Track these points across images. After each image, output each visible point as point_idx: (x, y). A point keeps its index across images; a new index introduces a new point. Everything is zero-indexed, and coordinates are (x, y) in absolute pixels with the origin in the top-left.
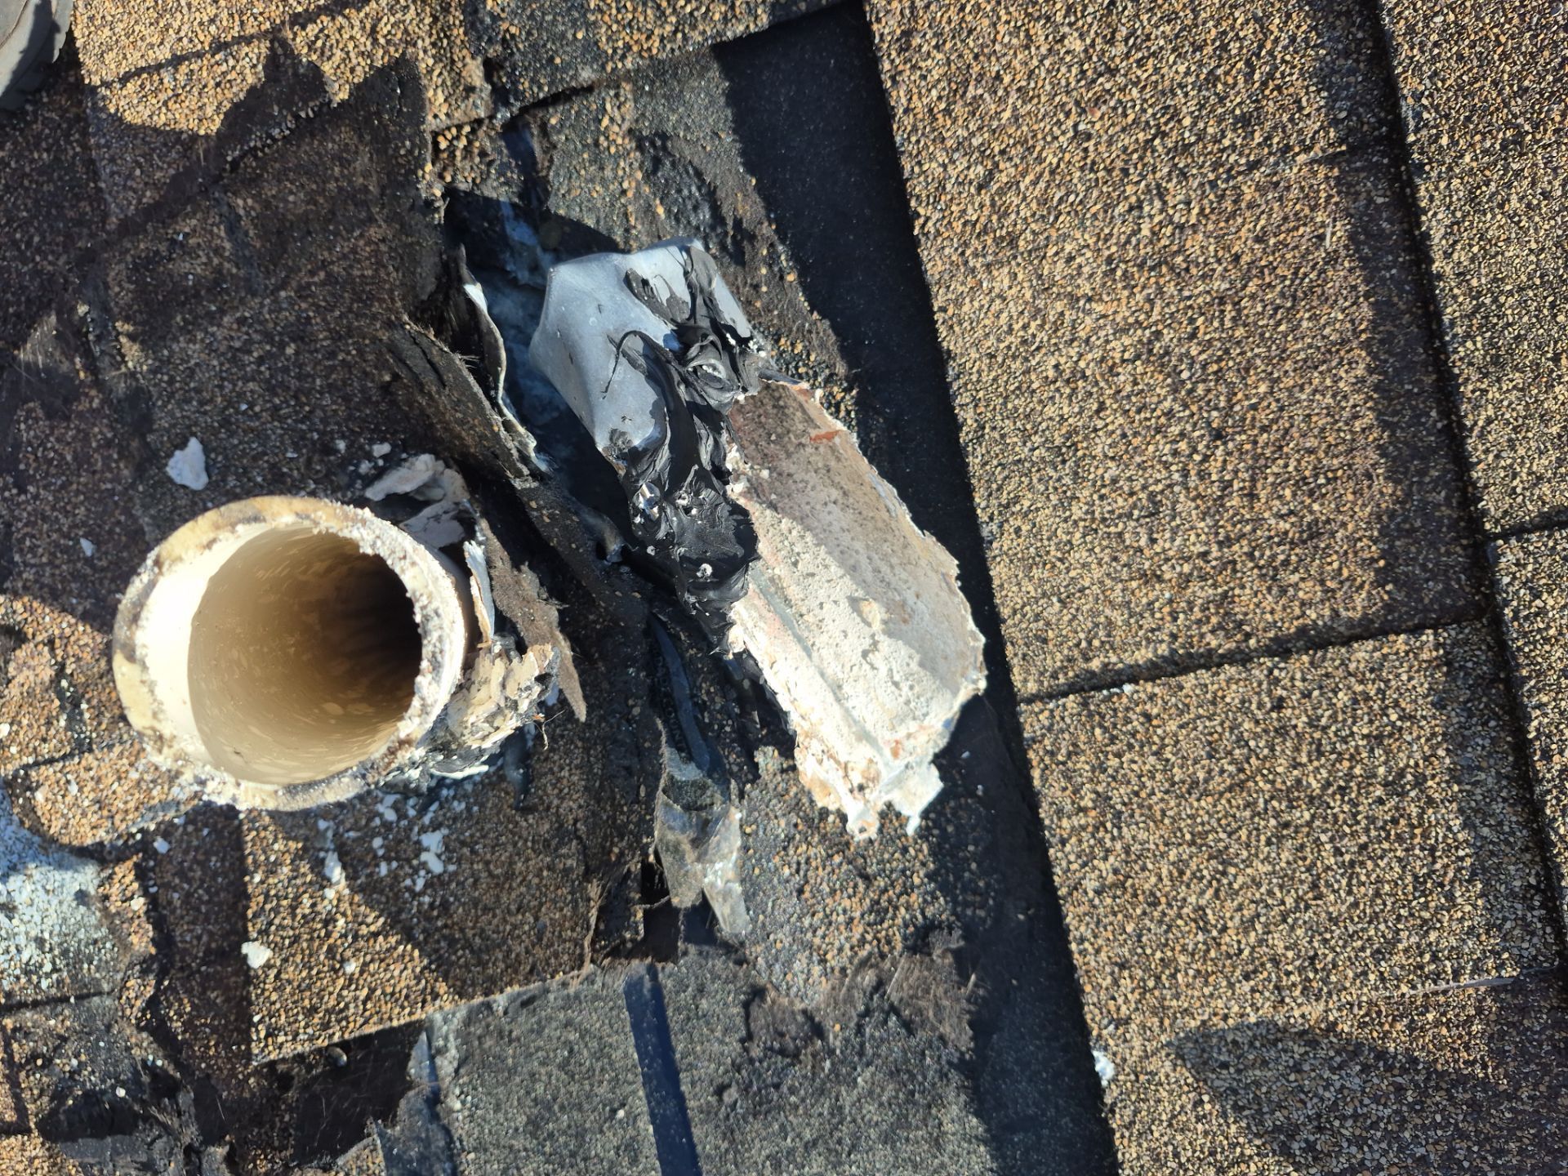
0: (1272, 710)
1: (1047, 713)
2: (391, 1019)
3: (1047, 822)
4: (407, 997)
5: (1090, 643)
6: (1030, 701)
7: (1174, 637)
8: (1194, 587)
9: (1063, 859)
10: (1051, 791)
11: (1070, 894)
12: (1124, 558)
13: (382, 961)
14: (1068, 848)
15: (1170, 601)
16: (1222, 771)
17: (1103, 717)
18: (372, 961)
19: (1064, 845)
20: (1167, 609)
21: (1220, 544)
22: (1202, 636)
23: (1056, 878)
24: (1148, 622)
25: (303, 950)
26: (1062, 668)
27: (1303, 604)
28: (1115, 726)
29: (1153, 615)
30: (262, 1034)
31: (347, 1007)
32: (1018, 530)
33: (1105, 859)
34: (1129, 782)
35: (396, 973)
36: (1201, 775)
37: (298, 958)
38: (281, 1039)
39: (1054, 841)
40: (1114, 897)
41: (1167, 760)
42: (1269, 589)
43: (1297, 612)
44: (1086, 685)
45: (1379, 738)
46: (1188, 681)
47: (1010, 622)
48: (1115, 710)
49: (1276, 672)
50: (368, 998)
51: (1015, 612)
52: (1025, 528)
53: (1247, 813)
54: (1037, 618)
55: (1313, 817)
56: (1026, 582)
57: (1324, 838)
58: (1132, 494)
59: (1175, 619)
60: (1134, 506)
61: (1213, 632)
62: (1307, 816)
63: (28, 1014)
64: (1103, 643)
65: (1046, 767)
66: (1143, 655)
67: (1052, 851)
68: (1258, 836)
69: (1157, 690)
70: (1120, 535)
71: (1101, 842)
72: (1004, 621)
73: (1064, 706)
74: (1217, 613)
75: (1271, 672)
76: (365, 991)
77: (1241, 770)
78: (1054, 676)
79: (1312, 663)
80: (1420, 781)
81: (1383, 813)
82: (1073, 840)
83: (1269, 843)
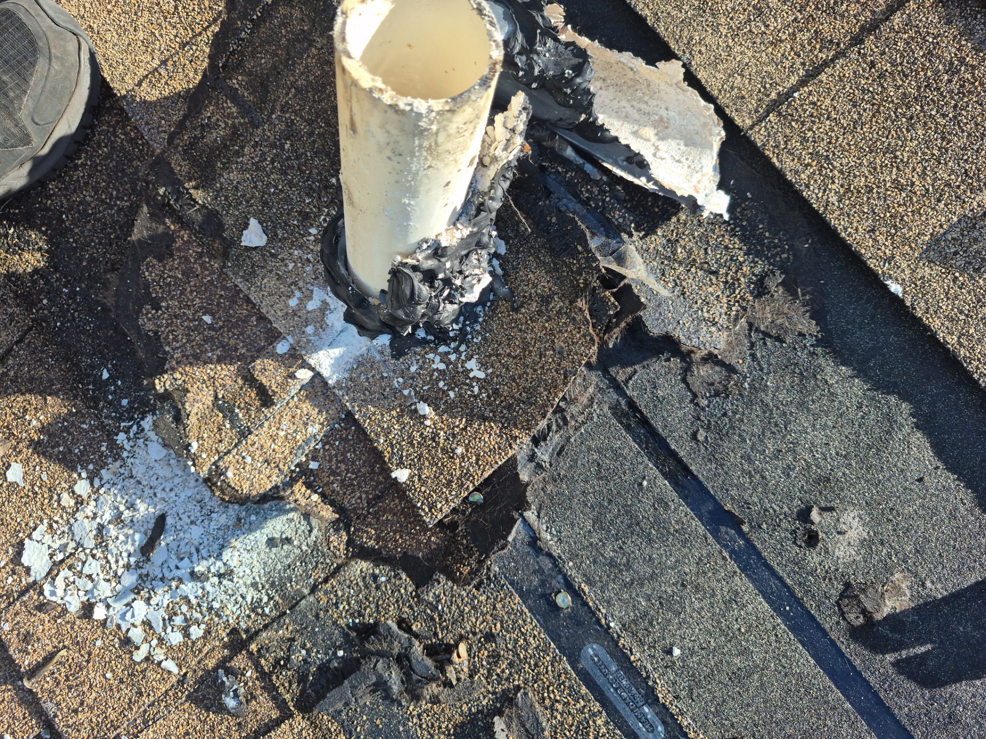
0: (870, 69)
1: (763, 129)
2: (497, 463)
3: (794, 180)
4: (499, 448)
5: (765, 88)
6: (752, 127)
7: (803, 64)
8: (799, 35)
9: (813, 195)
10: (786, 164)
11: (826, 209)
12: (758, 41)
13: (475, 439)
14: (812, 188)
15: (792, 49)
16: (865, 110)
17: (792, 115)
18: (469, 441)
19: (809, 188)
20: (792, 53)
21: (800, 11)
22: (817, 56)
23: (814, 206)
24: (787, 64)
25: (427, 459)
26: (758, 106)
27: (855, 16)
28: (800, 116)
29: (787, 59)
30: (427, 510)
31: (468, 470)
32: (700, 52)
33: (833, 182)
34: (823, 140)
35: (487, 440)
36: (855, 116)
37: (427, 463)
38: (439, 506)
39: (803, 188)
40: (849, 199)
41: (835, 119)
42: (835, 18)
43: (855, 21)
44: (774, 106)
45: (930, 52)
46: (823, 77)
47: (720, 97)
48: (796, 109)
49: (862, 51)
50: (478, 460)
51: (720, 91)
52: (703, 49)
53: (889, 123)
54: (732, 88)
55: (921, 106)
56: (717, 74)
57: (933, 113)
58: (745, 10)
59: (799, 56)
60: (749, 15)
61: (820, 51)
62: (918, 108)
63: (264, 635)
64: (771, 84)
65: (778, 155)
66: (794, 80)
67: (804, 193)
68: (901, 130)
69: (811, 88)
70: (750, 31)
71: (826, 176)
72: (717, 98)
73: (770, 121)
74: (817, 42)
75: (859, 53)
76: (474, 458)
77: (873, 105)
78: (757, 111)
79: (876, 38)
80: (962, 61)
81: (955, 87)
82: (812, 182)
83: (908, 131)
